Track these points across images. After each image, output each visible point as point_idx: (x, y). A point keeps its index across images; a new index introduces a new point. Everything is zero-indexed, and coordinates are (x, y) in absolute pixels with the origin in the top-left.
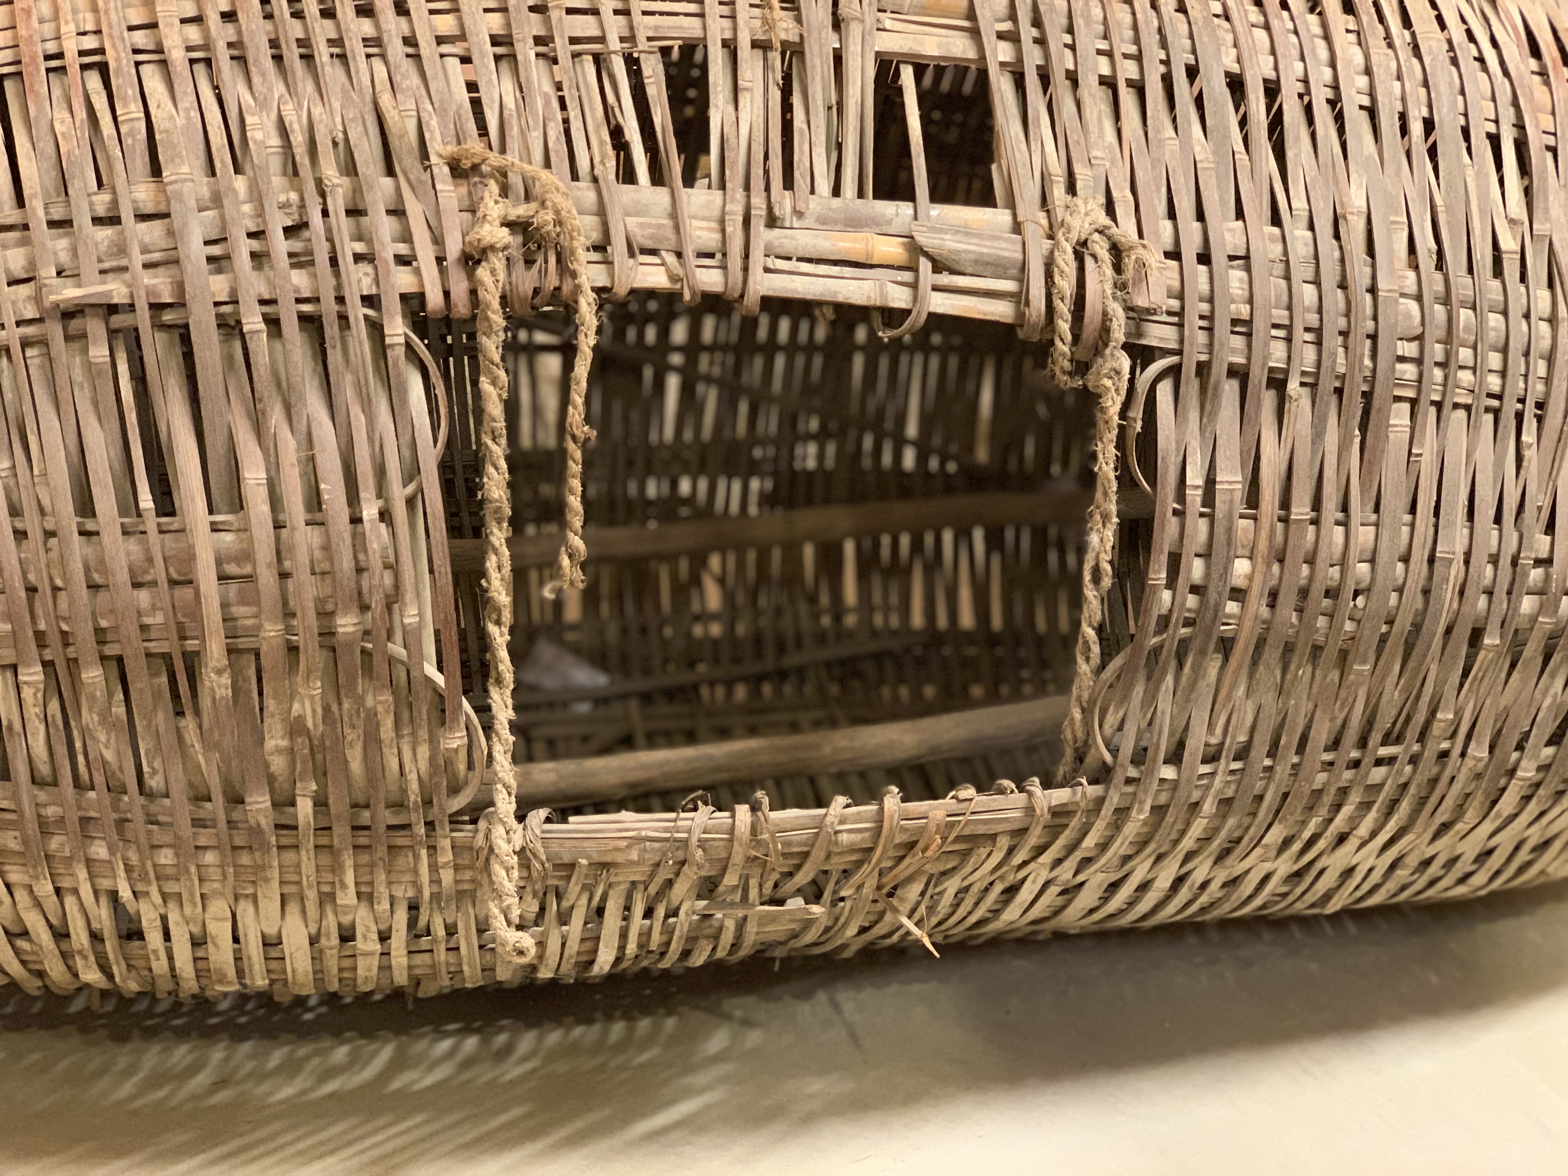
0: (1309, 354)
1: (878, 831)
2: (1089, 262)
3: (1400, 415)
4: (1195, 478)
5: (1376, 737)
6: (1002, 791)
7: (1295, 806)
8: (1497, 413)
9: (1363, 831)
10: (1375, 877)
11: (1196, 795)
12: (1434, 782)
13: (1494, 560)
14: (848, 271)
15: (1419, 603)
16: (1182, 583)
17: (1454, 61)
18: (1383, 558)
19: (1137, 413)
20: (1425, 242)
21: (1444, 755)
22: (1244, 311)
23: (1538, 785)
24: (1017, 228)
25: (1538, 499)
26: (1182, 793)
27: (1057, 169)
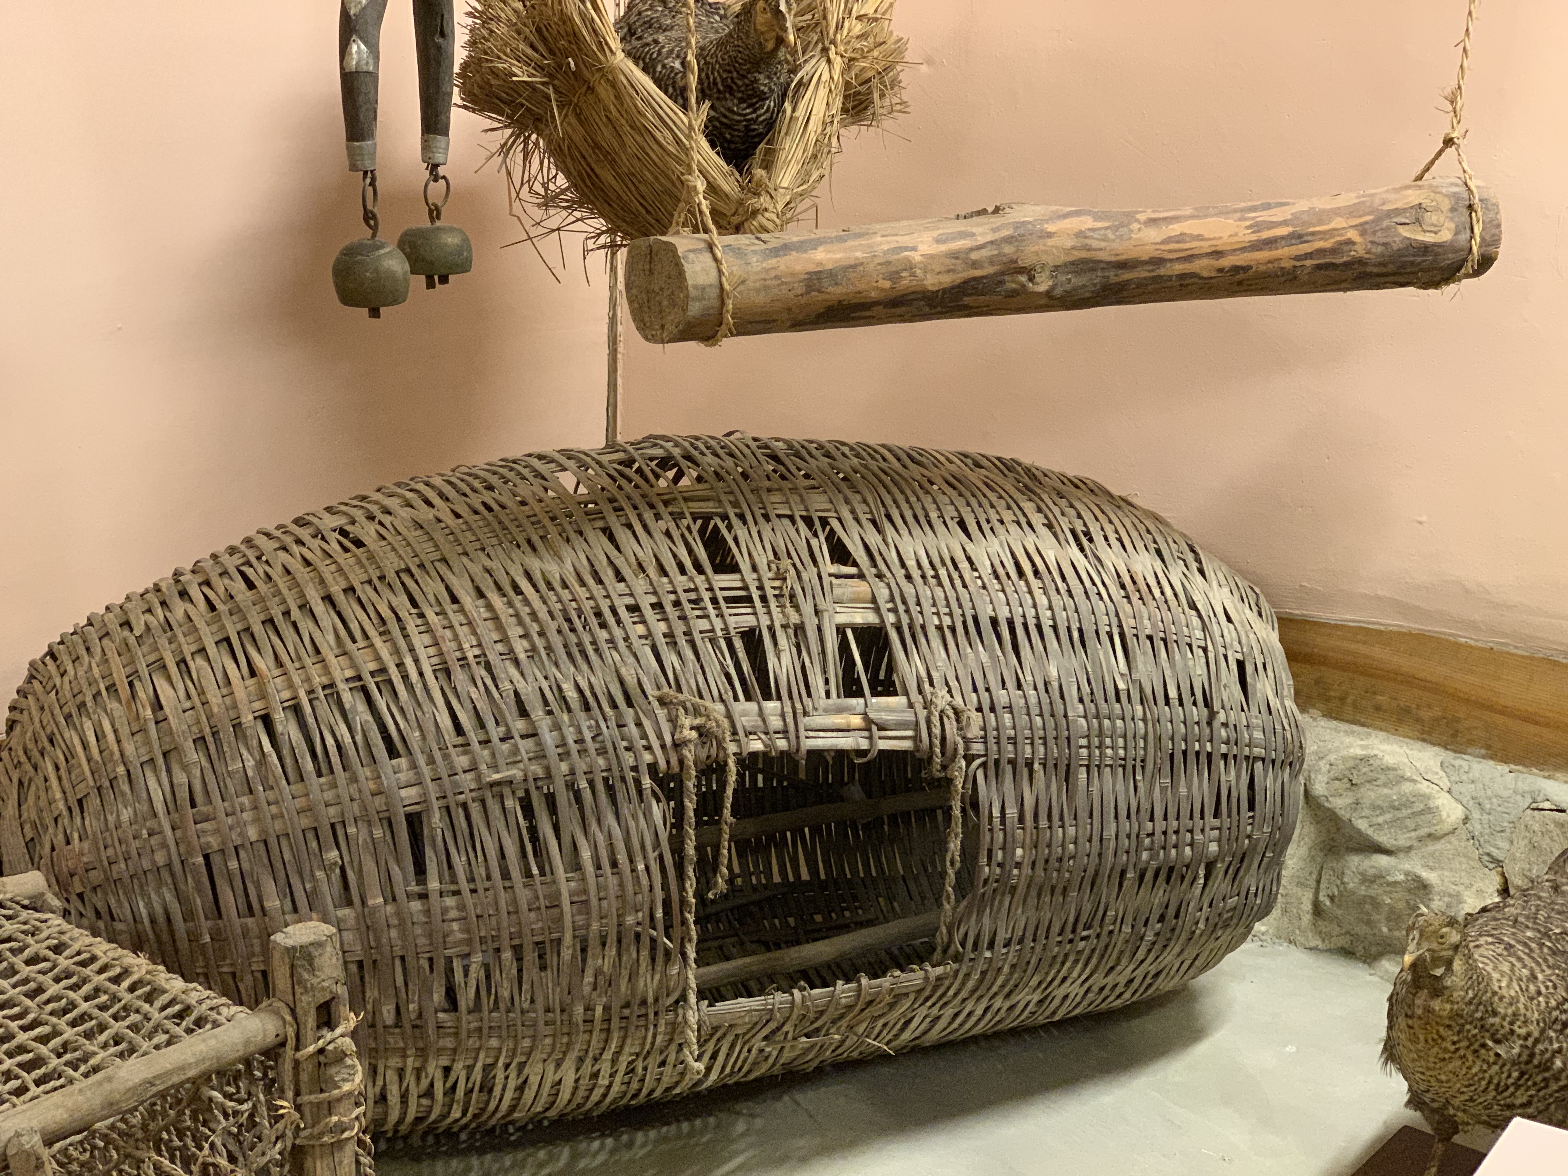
0: (1042, 749)
1: (859, 996)
2: (945, 719)
3: (1083, 775)
4: (996, 813)
5: (1080, 926)
6: (913, 971)
7: (1045, 965)
8: (1124, 767)
9: (1075, 974)
10: (1078, 999)
11: (1000, 964)
12: (1107, 946)
13: (1129, 836)
14: (840, 734)
15: (1097, 860)
16: (994, 863)
17: (1088, 597)
18: (1080, 841)
19: (969, 786)
20: (1086, 689)
21: (1111, 932)
22: (1012, 732)
23: (1154, 943)
24: (911, 705)
25: (1145, 805)
26: (994, 965)
27: (923, 674)
